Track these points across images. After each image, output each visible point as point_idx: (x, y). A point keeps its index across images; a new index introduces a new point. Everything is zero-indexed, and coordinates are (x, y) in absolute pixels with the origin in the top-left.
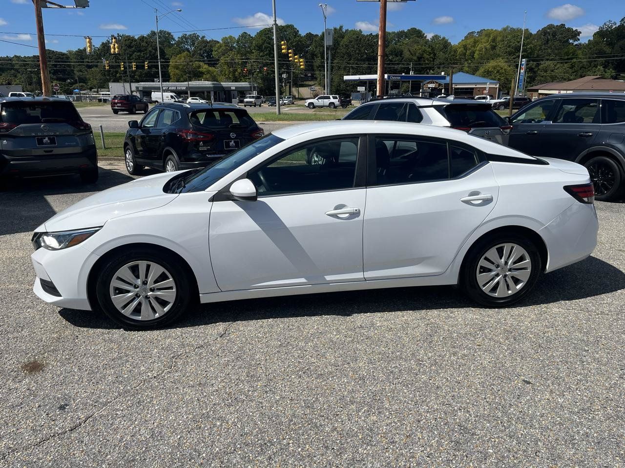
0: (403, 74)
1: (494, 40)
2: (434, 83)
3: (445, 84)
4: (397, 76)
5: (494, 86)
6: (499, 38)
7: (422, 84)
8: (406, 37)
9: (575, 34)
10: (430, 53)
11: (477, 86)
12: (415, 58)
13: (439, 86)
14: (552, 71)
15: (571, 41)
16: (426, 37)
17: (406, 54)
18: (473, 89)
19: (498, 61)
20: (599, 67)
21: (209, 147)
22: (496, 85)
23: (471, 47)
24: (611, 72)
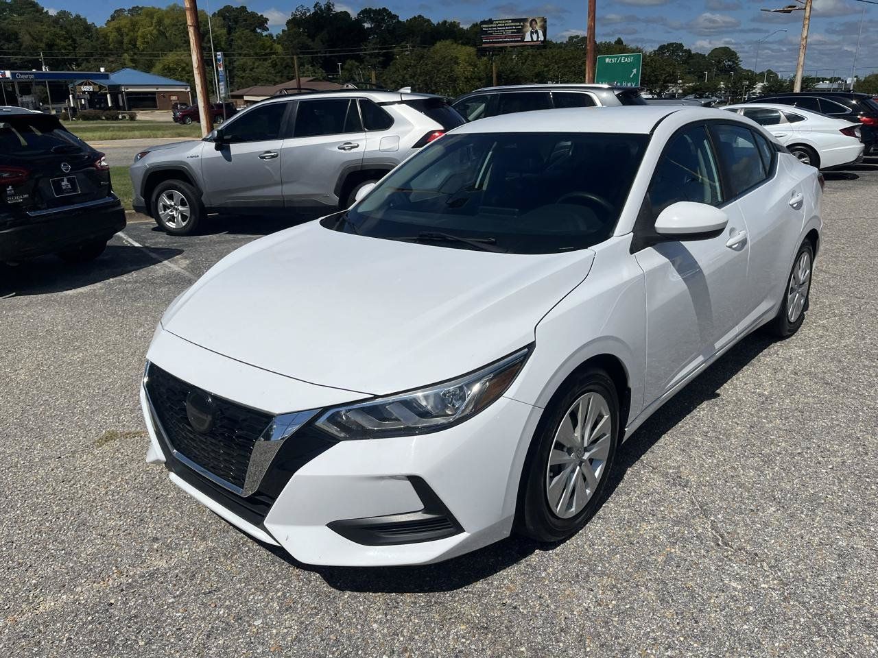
0: (34, 70)
1: (160, 22)
2: (90, 85)
3: (109, 86)
4: (27, 74)
5: (184, 90)
6: (167, 21)
7: (70, 86)
8: (12, 11)
9: (262, 22)
10: (65, 38)
11: (160, 90)
12: (42, 45)
13: (100, 91)
14: (251, 70)
15: (259, 31)
16: (47, 12)
17: (26, 39)
18: (154, 93)
19: (179, 53)
20: (306, 66)
21: (26, 196)
22: (186, 89)
23: (129, 31)
24: (321, 72)
